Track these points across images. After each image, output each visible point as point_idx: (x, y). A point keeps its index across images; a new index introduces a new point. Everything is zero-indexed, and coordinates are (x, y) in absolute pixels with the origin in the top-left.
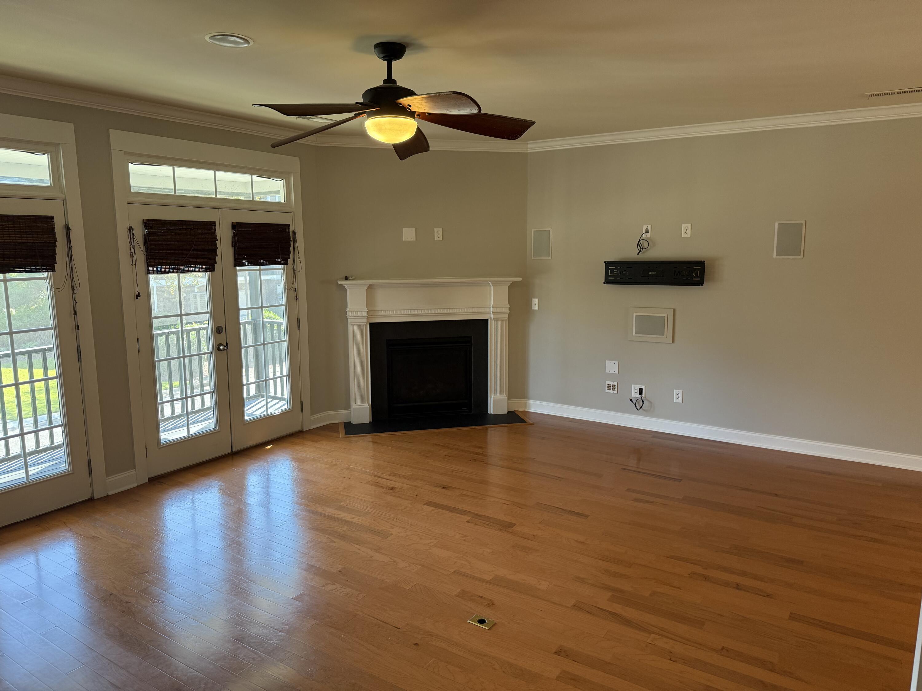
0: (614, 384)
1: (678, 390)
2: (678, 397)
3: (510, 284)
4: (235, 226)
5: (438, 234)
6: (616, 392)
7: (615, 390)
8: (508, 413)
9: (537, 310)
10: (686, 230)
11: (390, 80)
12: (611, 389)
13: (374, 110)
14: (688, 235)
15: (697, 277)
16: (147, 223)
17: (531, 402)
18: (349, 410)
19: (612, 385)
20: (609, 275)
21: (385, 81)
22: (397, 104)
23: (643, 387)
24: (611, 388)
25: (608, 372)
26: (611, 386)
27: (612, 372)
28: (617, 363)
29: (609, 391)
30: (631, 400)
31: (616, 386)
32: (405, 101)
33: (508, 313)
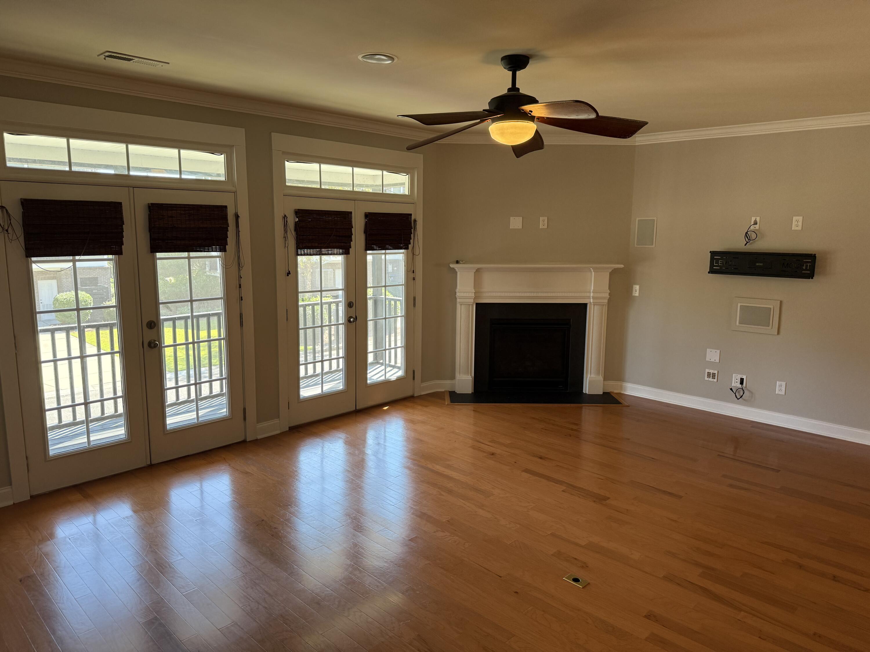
0: (714, 372)
1: (781, 382)
2: (780, 388)
3: (611, 270)
4: (368, 216)
5: (543, 223)
6: (715, 380)
7: (715, 378)
8: (603, 394)
9: (637, 296)
10: (797, 223)
11: (514, 88)
12: (711, 377)
13: (499, 116)
14: (800, 228)
15: (806, 270)
16: (298, 213)
17: (626, 385)
18: (454, 380)
19: (712, 373)
20: (715, 264)
21: (509, 90)
22: (520, 110)
23: (744, 377)
24: (711, 376)
25: (708, 360)
26: (711, 374)
27: (712, 360)
28: (718, 351)
29: (708, 379)
30: (731, 389)
31: (716, 375)
32: (527, 108)
33: (608, 298)
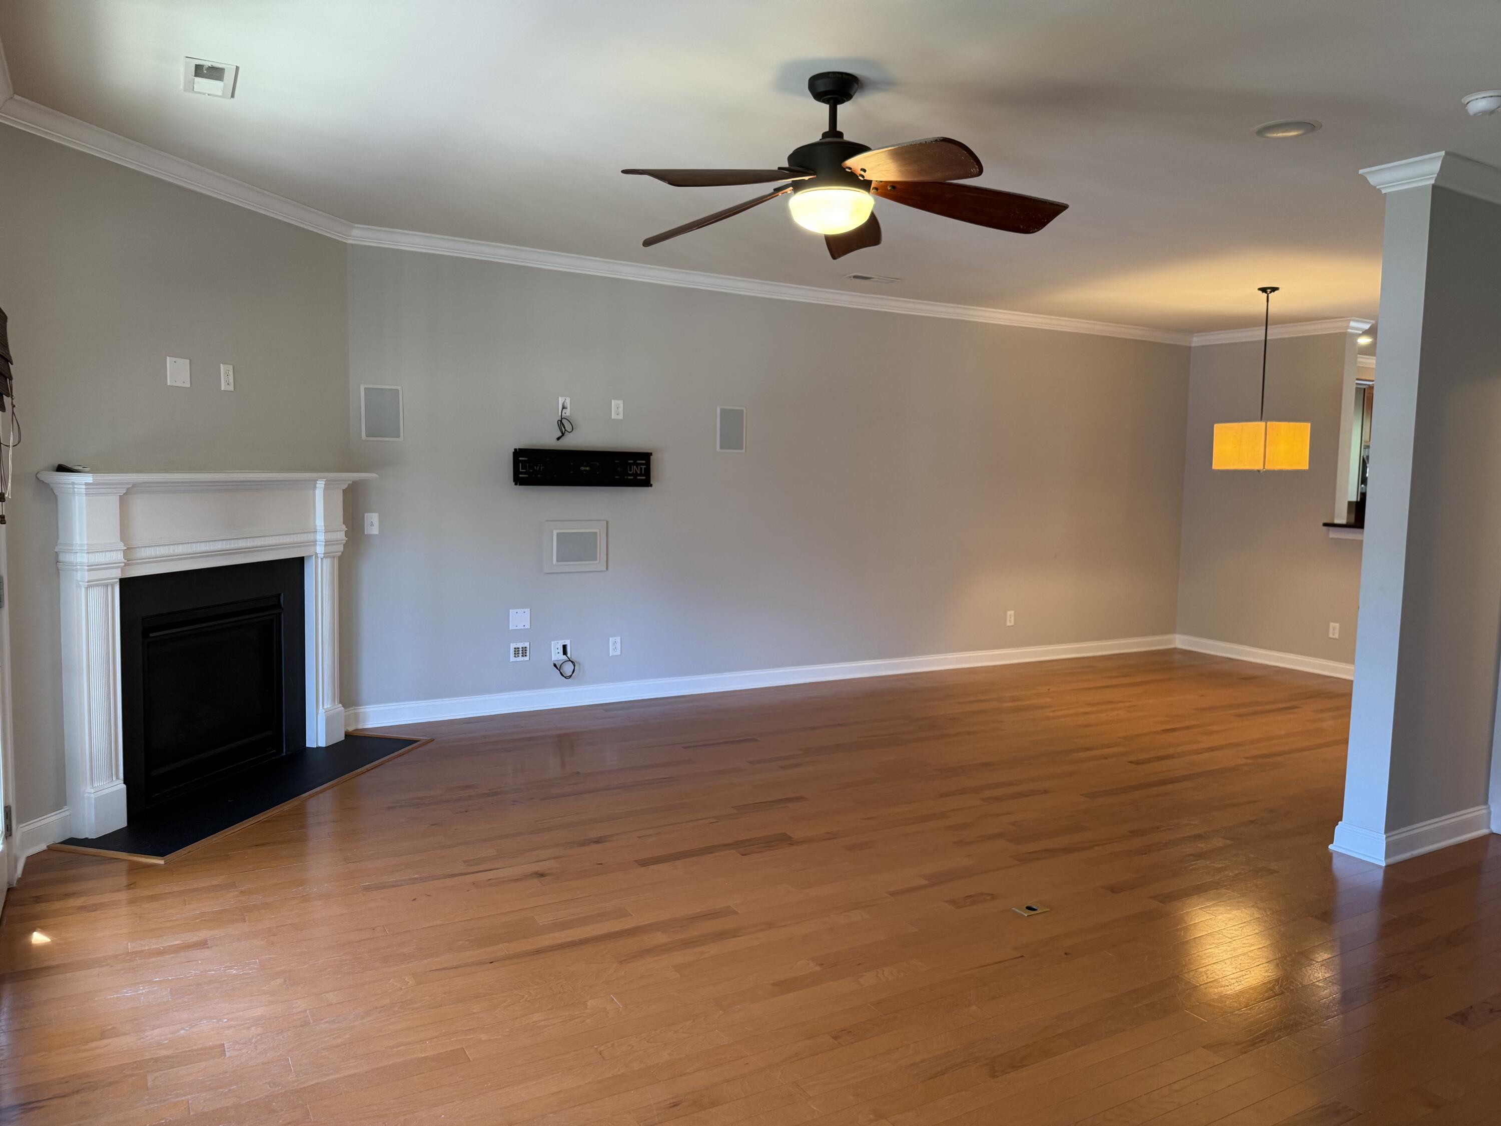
0: (524, 646)
1: (615, 638)
2: (615, 646)
3: (346, 486)
5: (226, 377)
6: (527, 658)
7: (526, 656)
8: (345, 737)
9: (377, 535)
10: (617, 409)
12: (521, 655)
14: (621, 417)
15: (641, 475)
18: (66, 808)
19: (521, 647)
20: (521, 470)
23: (567, 643)
24: (521, 652)
25: (513, 628)
26: (521, 649)
27: (520, 627)
28: (528, 611)
29: (516, 658)
30: (555, 665)
31: (528, 649)
33: (345, 541)
